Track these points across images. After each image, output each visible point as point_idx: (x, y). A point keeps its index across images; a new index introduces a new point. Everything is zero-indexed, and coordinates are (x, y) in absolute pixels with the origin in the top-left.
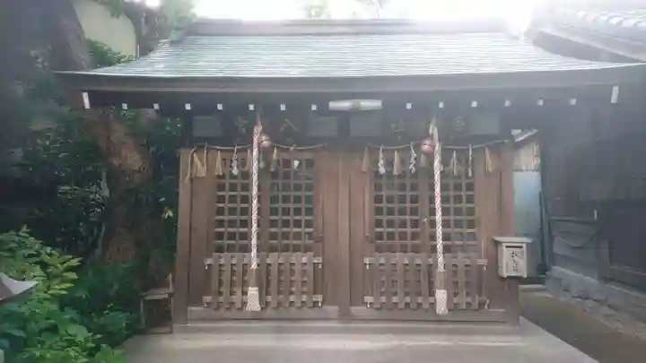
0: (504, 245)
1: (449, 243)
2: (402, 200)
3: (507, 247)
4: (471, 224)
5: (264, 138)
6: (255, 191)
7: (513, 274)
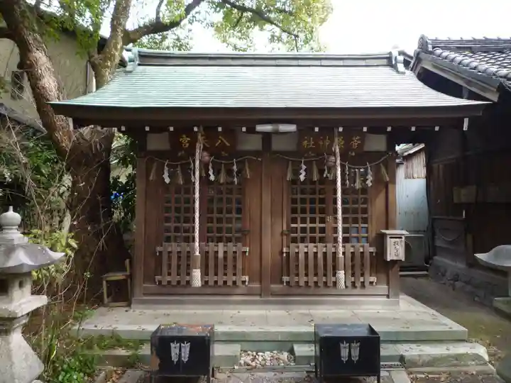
0: (388, 237)
1: (347, 235)
2: (312, 201)
3: (391, 238)
4: (365, 221)
5: (205, 154)
6: (197, 195)
7: (395, 258)
